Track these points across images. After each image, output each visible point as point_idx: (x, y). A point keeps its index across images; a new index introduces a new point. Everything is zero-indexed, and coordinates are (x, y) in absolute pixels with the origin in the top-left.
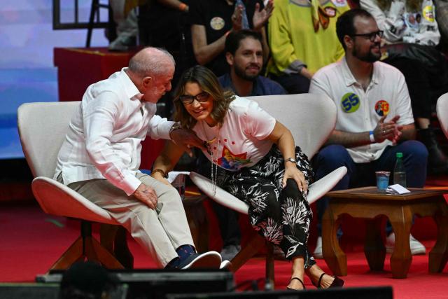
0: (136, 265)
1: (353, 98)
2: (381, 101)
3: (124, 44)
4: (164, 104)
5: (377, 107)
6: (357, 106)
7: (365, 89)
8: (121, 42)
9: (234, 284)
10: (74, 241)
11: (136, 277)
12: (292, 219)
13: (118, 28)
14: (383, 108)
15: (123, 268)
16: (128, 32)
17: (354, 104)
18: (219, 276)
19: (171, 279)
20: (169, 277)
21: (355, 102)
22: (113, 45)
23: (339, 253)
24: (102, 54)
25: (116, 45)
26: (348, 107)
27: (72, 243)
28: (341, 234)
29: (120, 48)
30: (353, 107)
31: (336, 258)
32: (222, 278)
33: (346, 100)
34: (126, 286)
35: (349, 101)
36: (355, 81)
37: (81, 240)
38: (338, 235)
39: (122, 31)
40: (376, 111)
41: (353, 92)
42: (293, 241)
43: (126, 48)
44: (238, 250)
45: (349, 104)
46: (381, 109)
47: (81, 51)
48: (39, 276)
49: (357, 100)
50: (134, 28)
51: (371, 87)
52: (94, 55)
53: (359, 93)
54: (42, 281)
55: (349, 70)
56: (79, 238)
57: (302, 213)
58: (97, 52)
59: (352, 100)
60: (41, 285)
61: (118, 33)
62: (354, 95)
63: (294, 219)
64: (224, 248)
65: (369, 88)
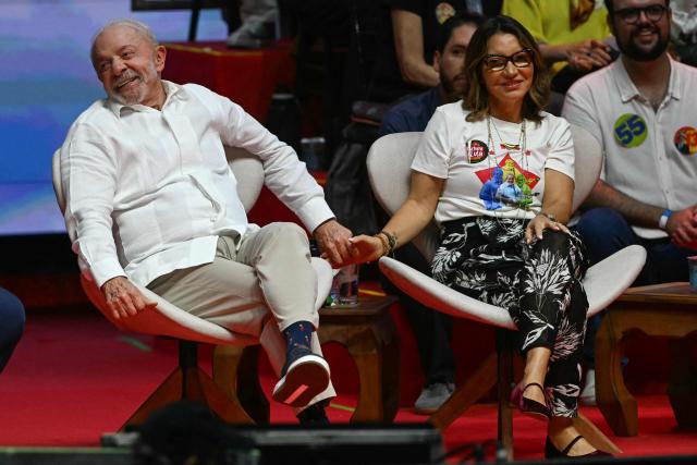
0: (274, 418)
1: (634, 122)
2: (685, 129)
3: (253, 36)
4: (322, 140)
5: (678, 139)
6: (642, 135)
7: (655, 109)
8: (249, 32)
9: (442, 451)
10: (168, 374)
11: (273, 437)
12: (542, 283)
13: (243, 8)
14: (688, 140)
15: (252, 421)
16: (260, 14)
17: (638, 133)
18: (417, 437)
19: (335, 441)
20: (330, 437)
21: (638, 129)
22: (235, 38)
23: (624, 396)
24: (217, 53)
25: (240, 37)
26: (626, 137)
27: (164, 378)
28: (626, 361)
29: (246, 42)
30: (636, 139)
31: (618, 404)
32: (421, 440)
33: (623, 126)
34: (255, 453)
35: (628, 128)
36: (637, 92)
37: (180, 373)
38: (622, 364)
39: (249, 13)
40: (677, 145)
41: (635, 113)
42: (537, 320)
43: (258, 42)
44: (450, 391)
45: (627, 132)
46: (685, 142)
47: (180, 48)
48: (107, 434)
49: (643, 127)
50: (271, 8)
51: (666, 105)
52: (204, 55)
53: (646, 113)
54: (112, 444)
55: (626, 74)
56: (177, 370)
57: (561, 276)
58: (207, 50)
59: (632, 127)
60: (109, 450)
61: (243, 15)
62: (635, 117)
63: (545, 285)
64: (426, 387)
65: (662, 105)
